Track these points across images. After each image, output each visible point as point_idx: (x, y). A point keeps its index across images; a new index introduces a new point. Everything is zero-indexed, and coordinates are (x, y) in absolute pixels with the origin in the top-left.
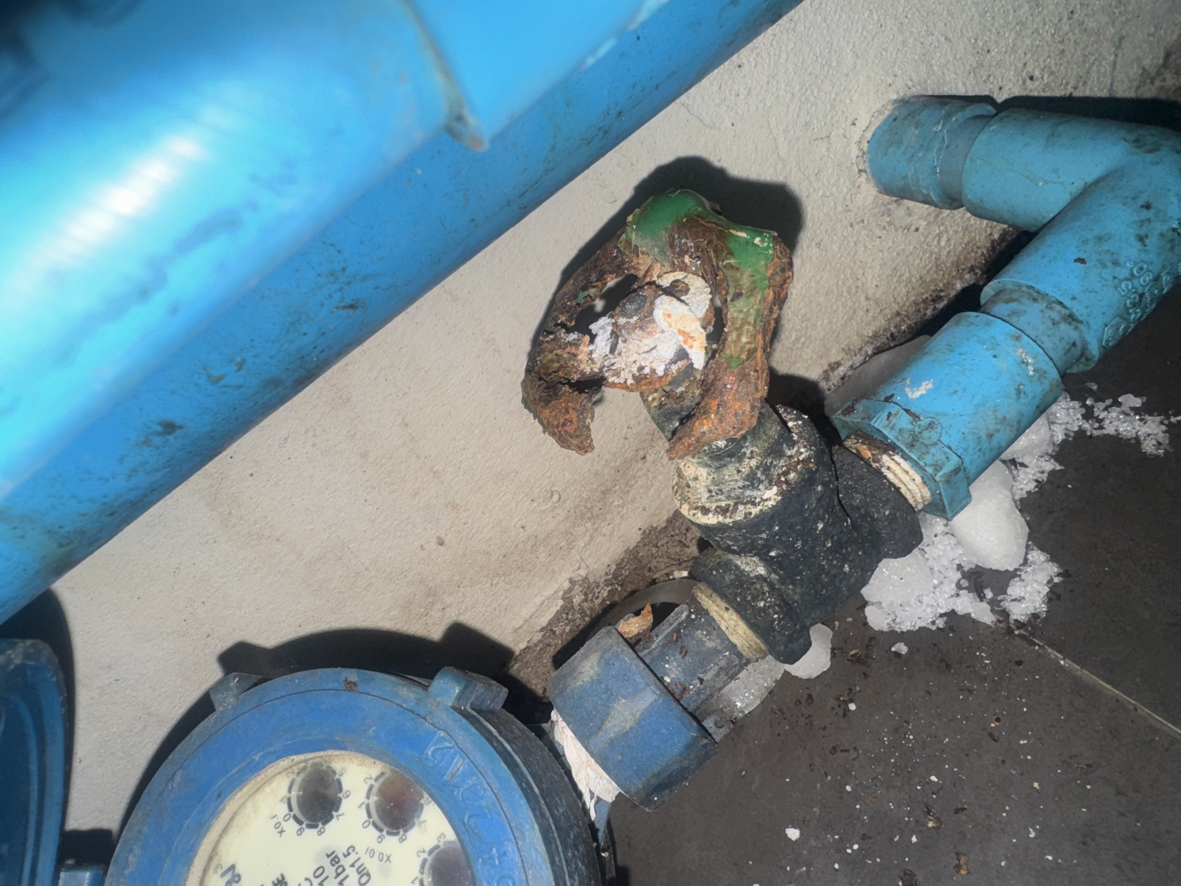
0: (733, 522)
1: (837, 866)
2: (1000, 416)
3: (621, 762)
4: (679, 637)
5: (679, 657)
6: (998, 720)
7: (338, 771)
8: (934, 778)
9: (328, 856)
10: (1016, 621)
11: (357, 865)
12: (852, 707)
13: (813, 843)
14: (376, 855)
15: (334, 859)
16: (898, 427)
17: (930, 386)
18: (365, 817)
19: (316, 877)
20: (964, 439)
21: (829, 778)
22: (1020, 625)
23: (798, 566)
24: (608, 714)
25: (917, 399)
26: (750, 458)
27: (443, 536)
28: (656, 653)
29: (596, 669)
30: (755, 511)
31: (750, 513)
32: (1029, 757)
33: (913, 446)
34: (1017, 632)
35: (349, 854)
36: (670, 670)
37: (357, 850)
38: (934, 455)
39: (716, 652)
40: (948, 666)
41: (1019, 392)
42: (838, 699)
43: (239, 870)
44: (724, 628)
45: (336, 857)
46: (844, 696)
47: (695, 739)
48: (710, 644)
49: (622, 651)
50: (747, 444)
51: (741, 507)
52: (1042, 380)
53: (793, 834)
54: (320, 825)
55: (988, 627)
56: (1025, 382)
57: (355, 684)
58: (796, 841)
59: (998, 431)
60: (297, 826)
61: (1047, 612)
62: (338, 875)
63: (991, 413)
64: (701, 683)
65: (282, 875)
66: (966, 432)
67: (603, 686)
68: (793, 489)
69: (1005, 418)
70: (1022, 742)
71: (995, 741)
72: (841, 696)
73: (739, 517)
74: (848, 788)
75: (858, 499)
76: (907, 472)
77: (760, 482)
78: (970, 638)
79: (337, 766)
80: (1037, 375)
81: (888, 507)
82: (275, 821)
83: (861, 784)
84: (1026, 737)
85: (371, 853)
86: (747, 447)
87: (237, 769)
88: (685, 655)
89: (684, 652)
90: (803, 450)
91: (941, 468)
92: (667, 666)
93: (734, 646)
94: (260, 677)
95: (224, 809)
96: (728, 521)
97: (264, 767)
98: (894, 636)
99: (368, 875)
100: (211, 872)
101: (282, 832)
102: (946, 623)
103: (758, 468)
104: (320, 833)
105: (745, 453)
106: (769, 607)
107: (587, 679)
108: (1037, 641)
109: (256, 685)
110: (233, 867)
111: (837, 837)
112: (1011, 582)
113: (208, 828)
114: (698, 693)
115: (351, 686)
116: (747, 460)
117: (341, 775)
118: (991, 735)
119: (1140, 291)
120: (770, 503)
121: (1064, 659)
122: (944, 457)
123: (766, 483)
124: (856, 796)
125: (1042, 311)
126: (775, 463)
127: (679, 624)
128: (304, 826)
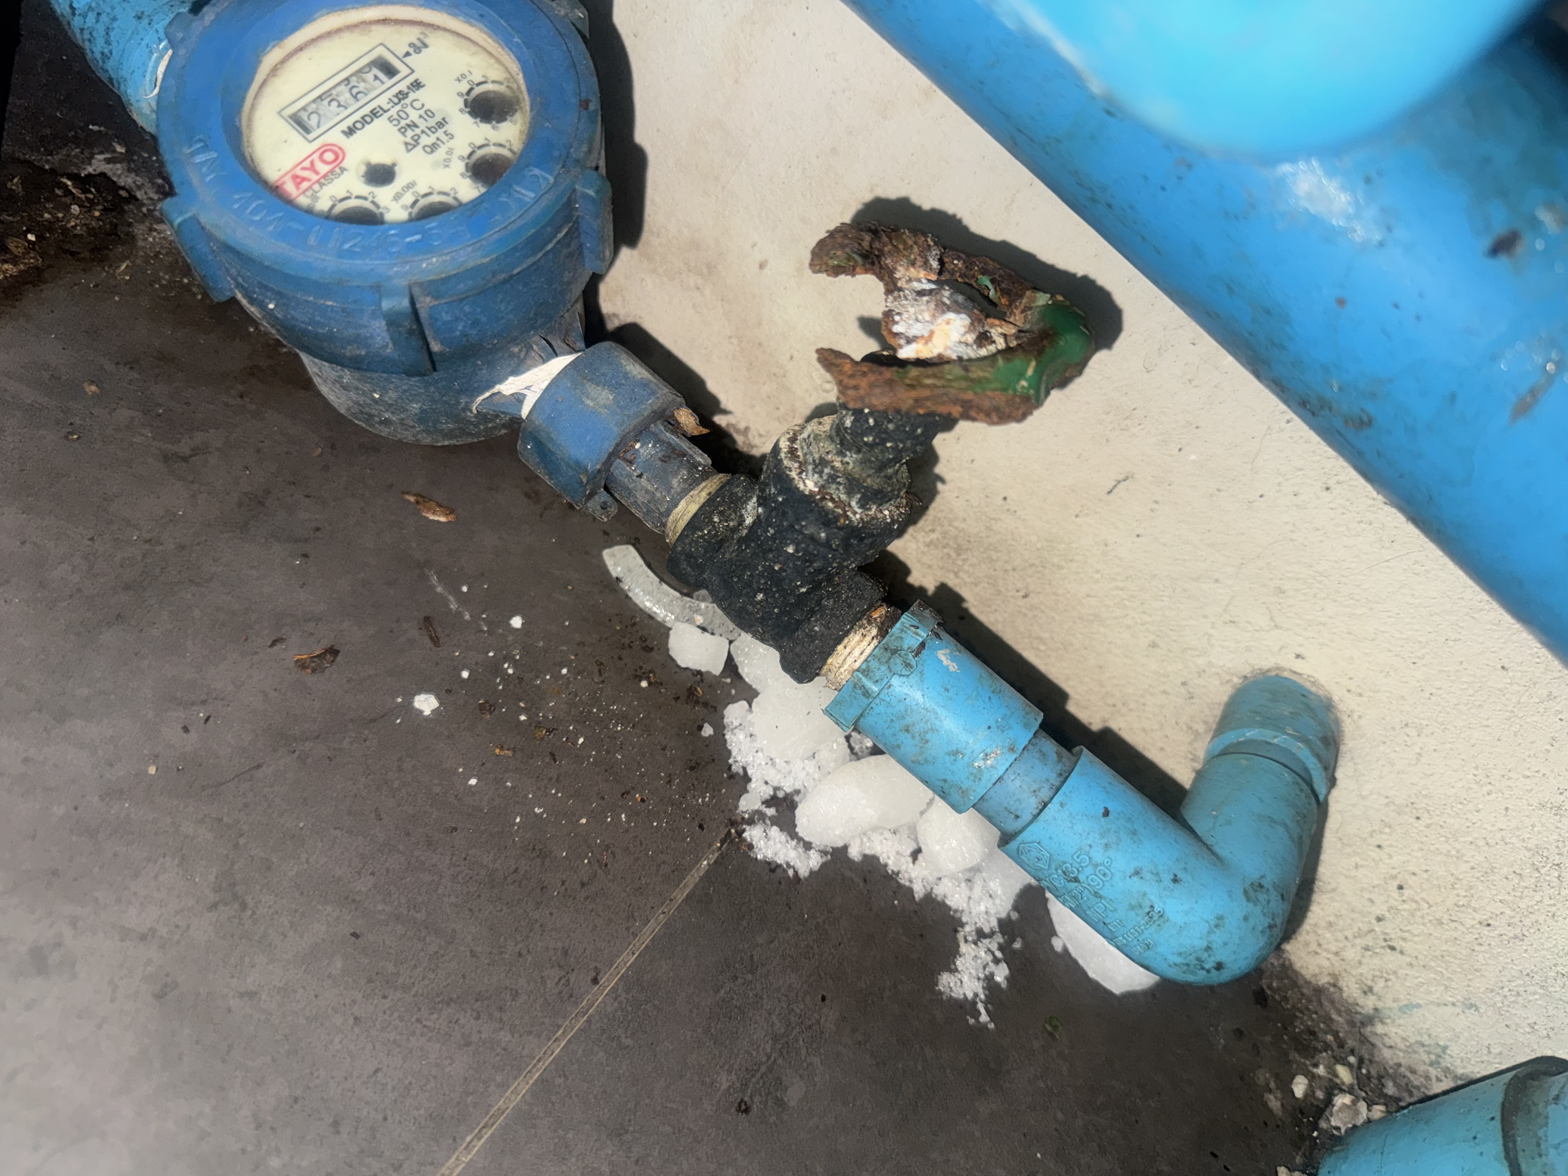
0: (781, 459)
1: (491, 654)
2: (928, 736)
3: (557, 401)
4: (679, 455)
5: (660, 455)
6: (643, 800)
7: (514, 118)
8: (581, 740)
9: (443, 119)
10: (744, 831)
11: (439, 143)
12: (644, 684)
13: (511, 638)
14: (449, 157)
15: (441, 124)
16: (903, 635)
17: (951, 668)
18: (478, 143)
19: (426, 112)
20: (900, 701)
21: (573, 657)
22: (740, 833)
23: (753, 541)
24: (598, 385)
25: (937, 657)
26: (842, 461)
27: (769, 266)
28: (662, 437)
29: (639, 377)
30: (793, 474)
31: (790, 471)
32: (609, 820)
33: (886, 649)
34: (733, 831)
35: (447, 135)
36: (648, 448)
37: (451, 141)
38: (879, 669)
39: (669, 488)
40: (692, 768)
41: (955, 753)
42: (650, 672)
43: (424, 50)
44: (691, 493)
45: (444, 126)
46: (655, 677)
47: (586, 470)
48: (675, 482)
49: (658, 398)
50: (854, 456)
51: (796, 465)
52: (972, 778)
53: (517, 622)
54: (467, 110)
55: (736, 807)
56: (966, 759)
57: (586, 108)
58: (510, 625)
59: (913, 737)
60: (465, 91)
61: (756, 859)
62: (429, 129)
63: (930, 726)
64: (637, 477)
65: (424, 86)
66: (907, 702)
67: (623, 381)
68: (817, 504)
69: (927, 742)
70: (623, 816)
71: (623, 795)
72: (654, 675)
73: (786, 462)
74: (564, 671)
75: (828, 603)
76: (862, 653)
77: (821, 473)
78: (724, 791)
79: (518, 116)
80: (975, 771)
81: (823, 629)
82: (467, 74)
83: (569, 682)
84: (628, 821)
85: (450, 152)
86: (852, 456)
87: (505, 24)
88: (663, 461)
89: (664, 460)
90: (858, 516)
91: (866, 676)
92: (650, 445)
93: (676, 506)
94: (588, 36)
95: (471, 25)
96: (783, 455)
97: (510, 49)
98: (720, 728)
99: (432, 152)
100: (422, 29)
101: (459, 80)
102: (737, 773)
103: (833, 467)
104: (461, 111)
105: (845, 456)
106: (714, 526)
107: (628, 368)
108: (725, 845)
109: (579, 32)
110: (426, 46)
111: (518, 657)
112: (785, 833)
113: (455, 15)
114: (629, 476)
115: (584, 104)
116: (840, 459)
117: (511, 121)
118: (628, 793)
119: (1082, 877)
120: (801, 486)
121: (708, 864)
122: (878, 678)
123: (822, 482)
124: (557, 676)
125: (1048, 780)
126: (841, 488)
127: (691, 456)
128: (466, 97)
